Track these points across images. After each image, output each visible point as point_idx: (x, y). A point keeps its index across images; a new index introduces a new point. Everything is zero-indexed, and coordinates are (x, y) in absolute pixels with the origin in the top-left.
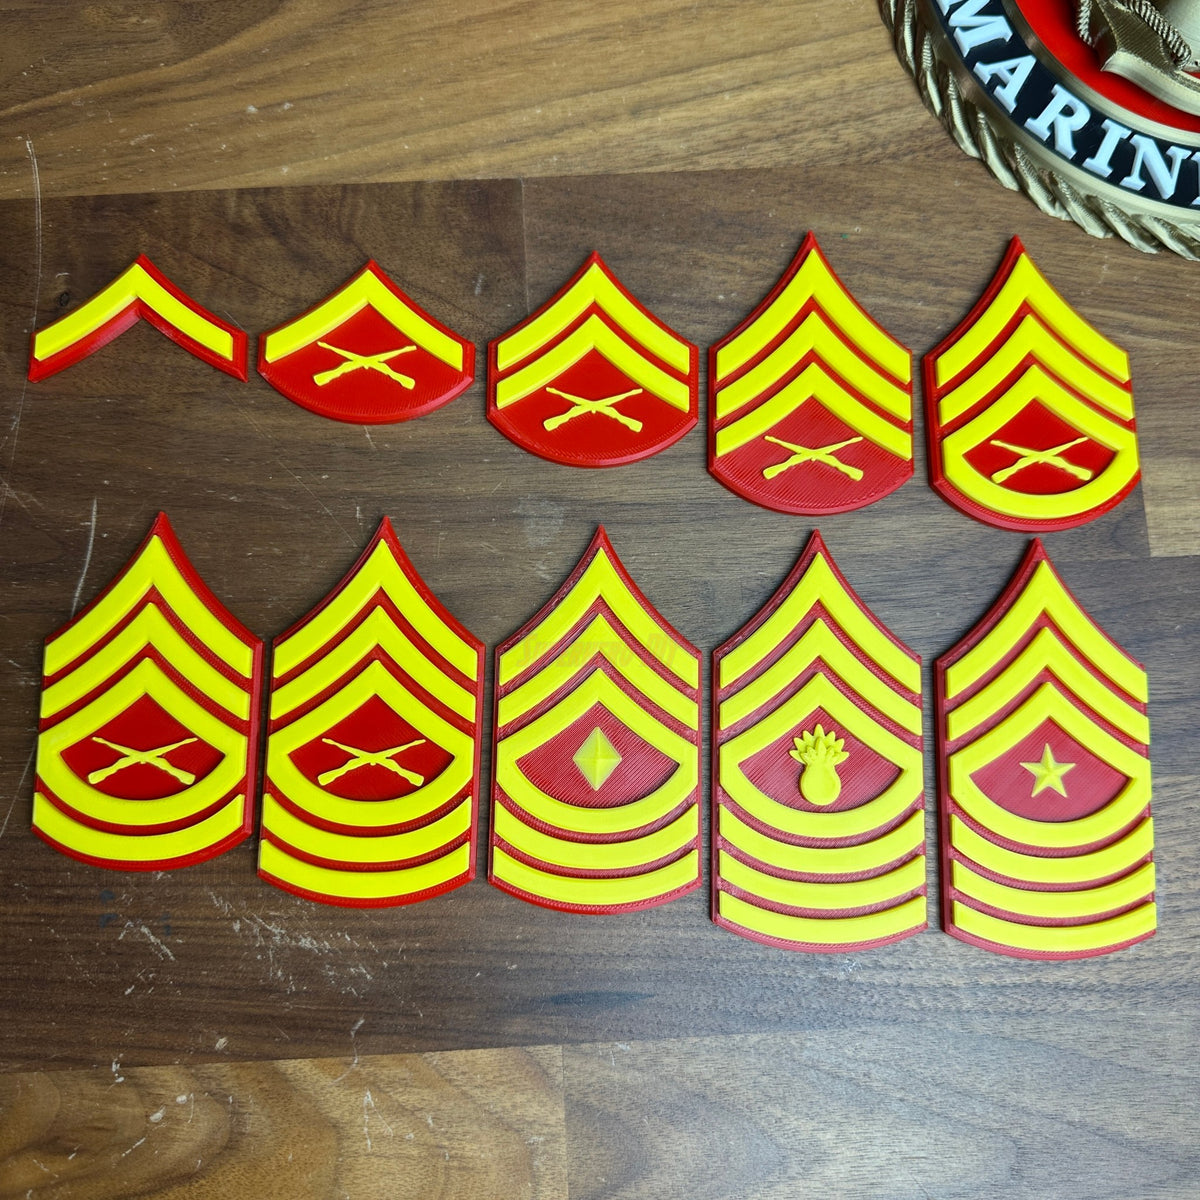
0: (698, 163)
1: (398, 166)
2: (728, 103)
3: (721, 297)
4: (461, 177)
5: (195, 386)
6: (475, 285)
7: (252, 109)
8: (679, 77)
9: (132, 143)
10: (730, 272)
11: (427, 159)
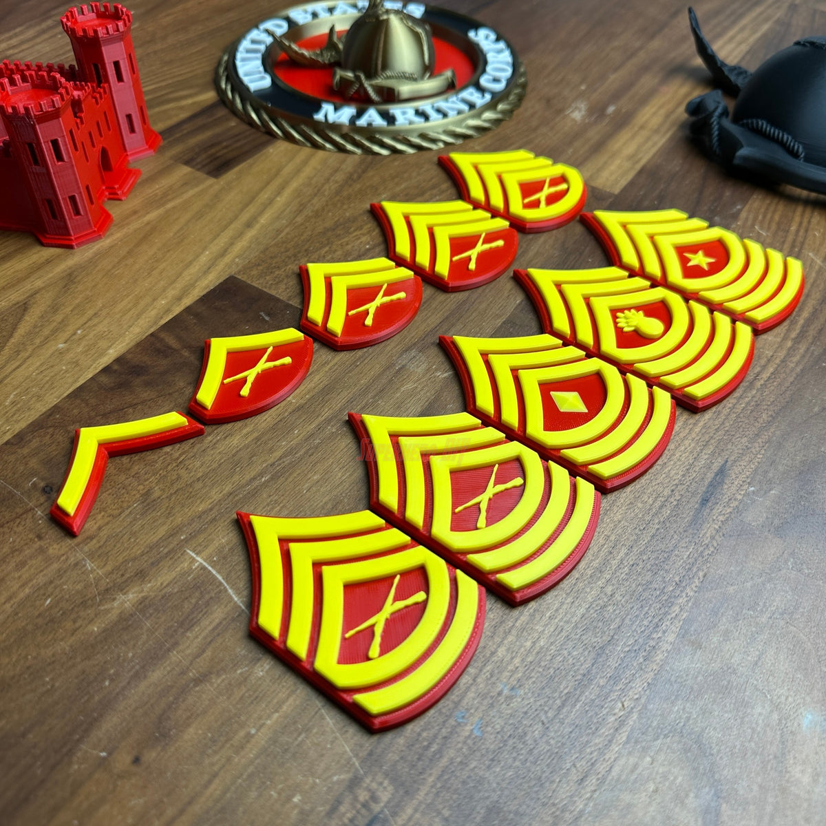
0: (296, 222)
1: (168, 311)
2: (281, 200)
3: (367, 247)
4: (202, 294)
5: (178, 459)
6: (263, 318)
7: (61, 346)
8: (250, 206)
9: (7, 404)
10: (359, 238)
11: (179, 299)
